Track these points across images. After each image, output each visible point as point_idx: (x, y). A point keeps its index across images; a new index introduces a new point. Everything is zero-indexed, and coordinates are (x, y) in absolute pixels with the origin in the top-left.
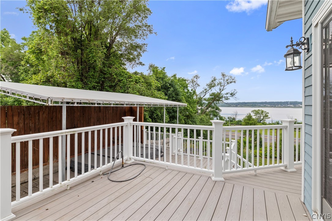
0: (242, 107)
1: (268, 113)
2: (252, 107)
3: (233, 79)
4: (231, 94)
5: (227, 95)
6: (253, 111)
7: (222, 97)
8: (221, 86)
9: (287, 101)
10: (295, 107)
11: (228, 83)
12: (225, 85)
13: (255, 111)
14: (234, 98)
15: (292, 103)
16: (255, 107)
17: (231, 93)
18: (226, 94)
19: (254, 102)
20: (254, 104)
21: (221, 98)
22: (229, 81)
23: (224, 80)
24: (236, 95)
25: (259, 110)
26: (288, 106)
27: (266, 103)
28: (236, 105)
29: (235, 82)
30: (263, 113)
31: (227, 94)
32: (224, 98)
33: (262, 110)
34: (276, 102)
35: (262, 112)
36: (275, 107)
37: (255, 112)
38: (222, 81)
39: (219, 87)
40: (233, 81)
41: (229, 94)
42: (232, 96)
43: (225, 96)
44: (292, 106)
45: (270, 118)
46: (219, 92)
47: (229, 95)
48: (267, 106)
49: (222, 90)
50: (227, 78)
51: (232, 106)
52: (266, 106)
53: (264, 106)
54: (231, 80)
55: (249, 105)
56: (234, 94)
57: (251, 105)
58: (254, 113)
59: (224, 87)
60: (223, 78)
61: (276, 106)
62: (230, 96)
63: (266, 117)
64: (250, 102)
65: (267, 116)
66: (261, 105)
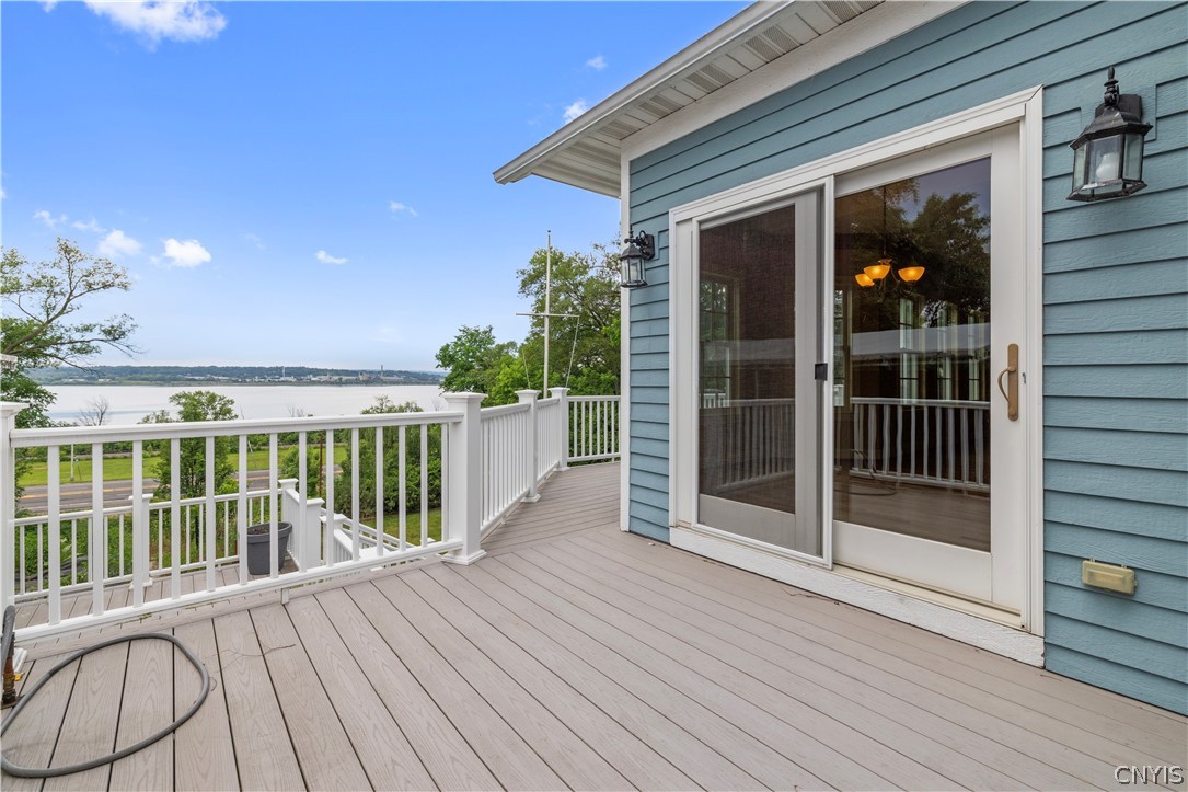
0: (120, 384)
1: (232, 402)
2: (161, 385)
3: (118, 276)
4: (107, 332)
5: (88, 336)
6: (173, 398)
7: (56, 341)
8: (52, 294)
9: (280, 366)
10: (299, 383)
11: (90, 287)
12: (75, 293)
13: (185, 396)
14: (121, 347)
15: (291, 372)
16: (173, 385)
17: (107, 326)
18: (77, 330)
19: (169, 367)
20: (169, 373)
21: (48, 344)
22: (97, 278)
23: (70, 271)
24: (131, 338)
25: (200, 393)
26: (282, 379)
27: (213, 370)
28: (88, 379)
29: (124, 286)
30: (214, 401)
31: (87, 329)
32: (70, 346)
33: (212, 392)
34: (245, 368)
35: (212, 398)
36: (243, 383)
37: (183, 400)
38: (60, 275)
39: (40, 296)
40: (117, 281)
41: (97, 330)
42: (115, 339)
43: (77, 336)
44: (291, 379)
45: (236, 416)
46: (43, 318)
47: (96, 334)
48: (219, 380)
49: (61, 313)
50: (87, 265)
51: (65, 381)
52: (214, 380)
53: (207, 380)
54: (109, 278)
55: (151, 376)
56: (123, 333)
57: (158, 375)
58: (179, 404)
59: (69, 300)
60: (65, 263)
61: (245, 382)
62: (104, 338)
63: (225, 415)
64: (152, 365)
65: (229, 411)
66: (197, 378)
